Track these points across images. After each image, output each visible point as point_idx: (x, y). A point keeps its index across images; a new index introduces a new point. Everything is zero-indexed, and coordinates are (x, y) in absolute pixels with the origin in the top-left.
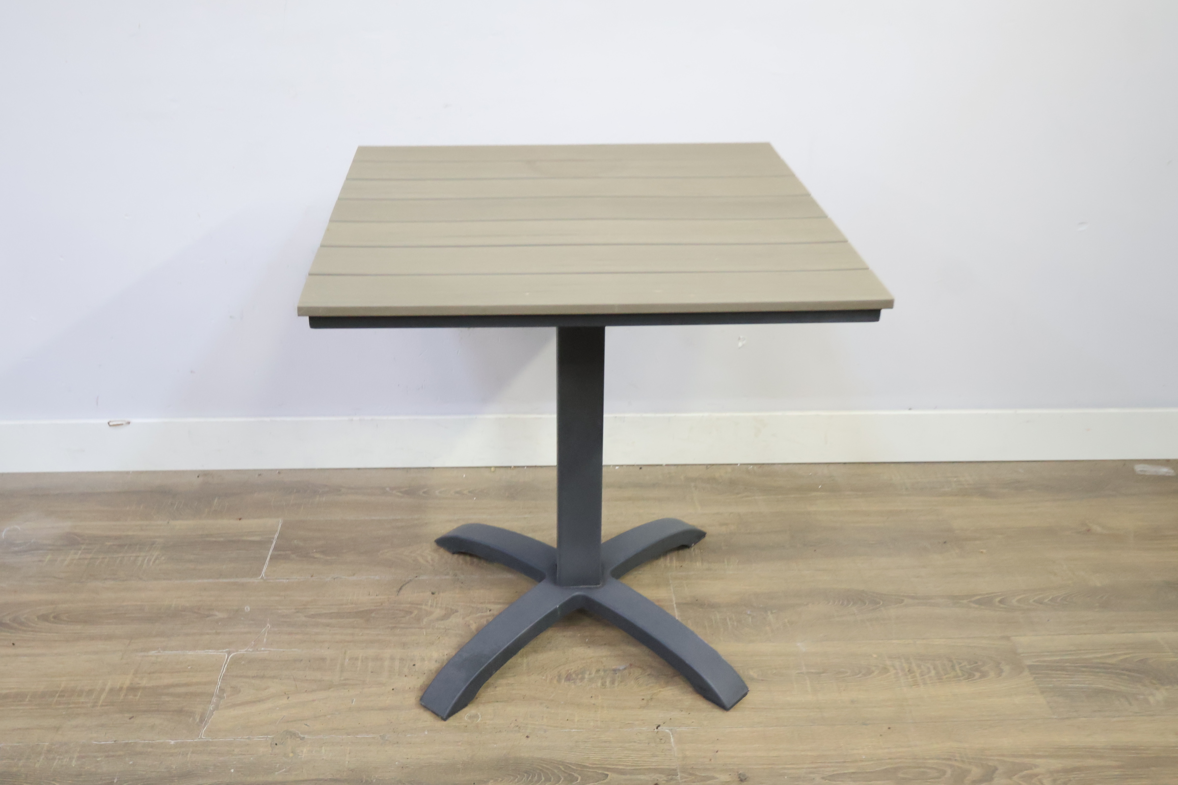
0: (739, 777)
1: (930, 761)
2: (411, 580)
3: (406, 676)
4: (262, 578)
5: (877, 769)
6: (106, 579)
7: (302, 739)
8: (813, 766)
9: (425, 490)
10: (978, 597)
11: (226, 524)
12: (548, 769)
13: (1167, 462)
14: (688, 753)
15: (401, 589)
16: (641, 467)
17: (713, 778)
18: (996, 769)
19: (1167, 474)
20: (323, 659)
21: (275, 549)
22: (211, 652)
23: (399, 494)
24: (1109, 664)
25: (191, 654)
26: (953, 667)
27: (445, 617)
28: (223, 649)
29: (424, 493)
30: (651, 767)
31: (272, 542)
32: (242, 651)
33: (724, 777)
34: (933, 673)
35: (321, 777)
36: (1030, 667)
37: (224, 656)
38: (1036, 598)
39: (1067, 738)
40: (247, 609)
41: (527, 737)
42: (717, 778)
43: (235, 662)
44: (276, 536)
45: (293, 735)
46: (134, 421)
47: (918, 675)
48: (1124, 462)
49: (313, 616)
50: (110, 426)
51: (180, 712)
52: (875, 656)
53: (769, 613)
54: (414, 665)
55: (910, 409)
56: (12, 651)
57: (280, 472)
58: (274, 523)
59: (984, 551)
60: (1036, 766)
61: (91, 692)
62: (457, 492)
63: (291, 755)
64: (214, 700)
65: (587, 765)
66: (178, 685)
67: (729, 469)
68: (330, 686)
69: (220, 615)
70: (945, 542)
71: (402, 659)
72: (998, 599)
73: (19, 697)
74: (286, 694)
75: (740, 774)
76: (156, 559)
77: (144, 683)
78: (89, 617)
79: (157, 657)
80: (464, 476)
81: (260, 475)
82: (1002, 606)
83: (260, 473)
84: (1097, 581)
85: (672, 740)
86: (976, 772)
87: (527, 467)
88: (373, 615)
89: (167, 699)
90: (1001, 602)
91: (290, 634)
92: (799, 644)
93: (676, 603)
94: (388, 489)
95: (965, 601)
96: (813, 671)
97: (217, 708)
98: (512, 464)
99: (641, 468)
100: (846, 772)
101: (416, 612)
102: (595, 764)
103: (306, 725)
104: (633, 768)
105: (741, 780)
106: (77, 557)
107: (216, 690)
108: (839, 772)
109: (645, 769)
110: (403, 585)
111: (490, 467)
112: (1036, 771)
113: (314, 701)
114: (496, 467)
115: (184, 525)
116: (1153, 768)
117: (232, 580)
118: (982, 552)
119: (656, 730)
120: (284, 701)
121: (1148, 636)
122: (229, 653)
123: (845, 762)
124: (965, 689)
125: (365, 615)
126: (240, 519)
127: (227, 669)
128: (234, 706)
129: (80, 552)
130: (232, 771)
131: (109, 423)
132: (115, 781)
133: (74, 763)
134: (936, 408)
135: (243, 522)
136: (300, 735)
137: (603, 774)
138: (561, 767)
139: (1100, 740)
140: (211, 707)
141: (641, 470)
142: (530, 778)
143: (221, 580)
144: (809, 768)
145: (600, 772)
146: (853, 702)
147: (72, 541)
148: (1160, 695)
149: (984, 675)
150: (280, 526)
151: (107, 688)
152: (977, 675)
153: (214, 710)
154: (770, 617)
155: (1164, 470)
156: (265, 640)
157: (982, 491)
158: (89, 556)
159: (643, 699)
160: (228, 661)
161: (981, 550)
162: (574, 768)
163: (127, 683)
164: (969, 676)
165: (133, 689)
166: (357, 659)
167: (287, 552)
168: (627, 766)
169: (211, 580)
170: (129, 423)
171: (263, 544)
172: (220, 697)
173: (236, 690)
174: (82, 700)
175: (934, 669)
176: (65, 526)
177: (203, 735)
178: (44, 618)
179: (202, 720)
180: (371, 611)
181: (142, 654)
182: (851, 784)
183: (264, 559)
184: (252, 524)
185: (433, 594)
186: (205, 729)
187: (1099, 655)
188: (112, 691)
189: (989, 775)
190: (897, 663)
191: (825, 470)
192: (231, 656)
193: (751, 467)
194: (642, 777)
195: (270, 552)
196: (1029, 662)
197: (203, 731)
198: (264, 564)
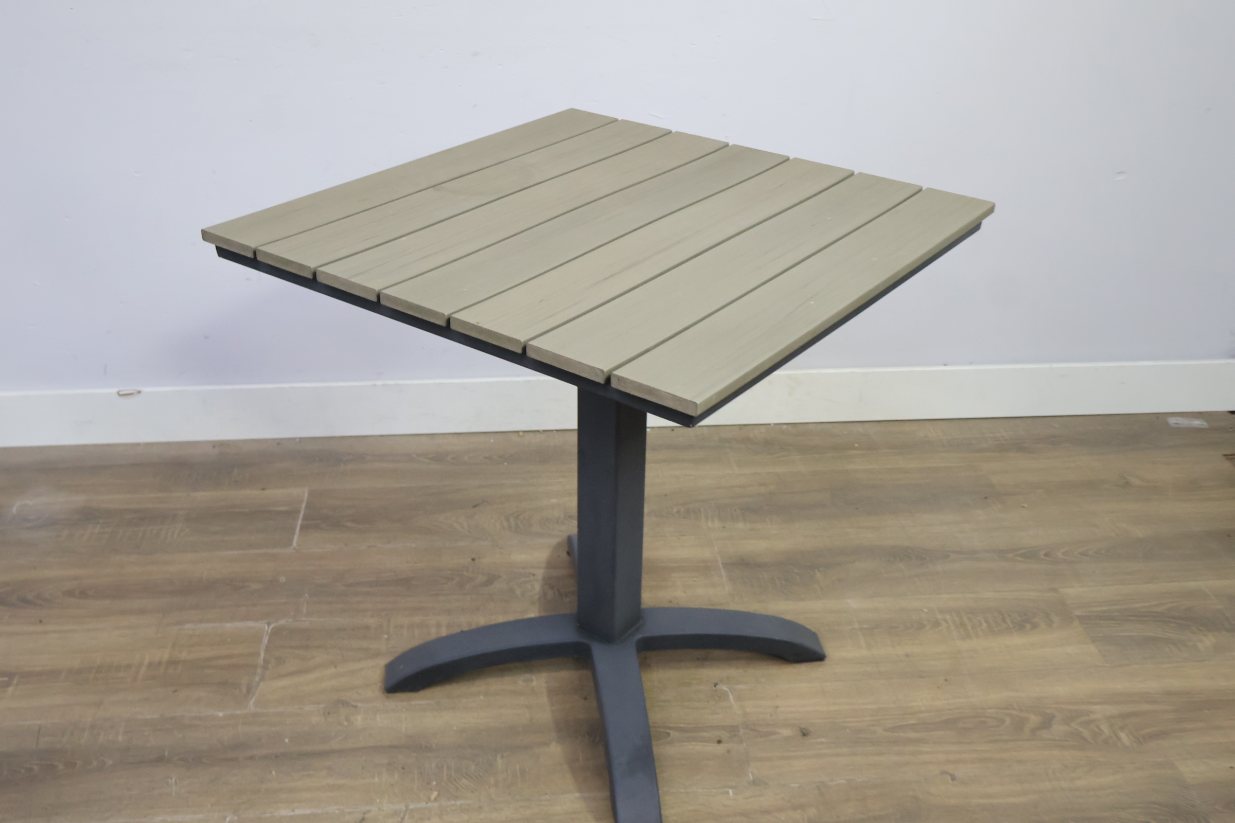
0: (802, 732)
1: (988, 711)
2: (449, 547)
4: (294, 548)
5: (937, 720)
6: (130, 553)
7: (356, 707)
8: (874, 718)
9: (453, 456)
10: (1022, 551)
11: (250, 494)
13: (1199, 415)
14: (748, 710)
15: (439, 555)
17: (775, 733)
18: (1053, 716)
19: (1201, 427)
20: (367, 628)
21: (305, 518)
22: (250, 624)
23: (427, 461)
24: (1157, 612)
25: (229, 626)
26: (1004, 620)
27: (489, 582)
28: (262, 619)
29: (453, 458)
30: (713, 725)
31: (299, 512)
32: (282, 622)
33: (786, 732)
34: (985, 625)
35: (378, 744)
36: (1079, 617)
37: (265, 627)
38: (1080, 550)
39: (1120, 685)
40: (282, 579)
42: (779, 733)
43: (276, 633)
44: (303, 506)
45: (345, 703)
46: (145, 390)
47: (970, 628)
48: (1157, 415)
49: (352, 585)
50: (120, 395)
51: (224, 684)
52: (926, 610)
53: (817, 571)
55: (945, 365)
56: (39, 628)
57: (301, 440)
58: (302, 493)
59: (1026, 505)
60: (1092, 712)
61: (129, 666)
62: (485, 458)
63: (346, 723)
64: (259, 671)
66: (219, 658)
67: (763, 429)
68: (378, 655)
69: (254, 586)
70: (986, 498)
72: (1042, 553)
73: (53, 674)
74: (333, 664)
75: (802, 728)
76: (180, 532)
77: (184, 656)
78: (118, 592)
79: (194, 630)
80: (492, 441)
81: (278, 444)
82: (1047, 558)
83: (279, 442)
84: (1139, 532)
85: (731, 697)
86: (1034, 719)
87: (557, 430)
88: (414, 582)
89: (210, 671)
90: (1046, 555)
91: (330, 603)
92: (849, 601)
93: (722, 564)
94: (414, 456)
95: (1011, 555)
96: (865, 626)
97: (263, 679)
98: (541, 428)
99: (673, 430)
100: (907, 723)
101: (457, 578)
102: (656, 723)
103: (356, 693)
104: (695, 725)
105: (804, 735)
106: (96, 531)
107: (261, 660)
108: (900, 724)
109: (707, 726)
110: (442, 552)
111: (518, 432)
112: (1093, 717)
114: (524, 432)
115: (204, 496)
117: (263, 551)
118: (1023, 507)
119: (714, 688)
120: (331, 671)
121: (1192, 585)
122: (269, 624)
123: (905, 714)
124: (1017, 640)
125: (405, 583)
126: (264, 489)
127: (269, 641)
128: (281, 676)
129: (98, 526)
130: (287, 740)
131: (118, 393)
133: (120, 738)
134: (971, 363)
135: (267, 492)
136: (352, 703)
137: (665, 732)
139: (1152, 685)
140: (257, 679)
143: (251, 551)
144: (868, 721)
145: (662, 730)
146: (907, 656)
147: (88, 515)
148: (1208, 641)
149: (1035, 626)
150: (306, 495)
151: (146, 662)
152: (1028, 626)
153: (260, 681)
154: (818, 575)
155: (1197, 423)
156: (305, 610)
157: (1019, 446)
158: (109, 530)
160: (269, 631)
161: (1023, 505)
163: (166, 657)
164: (1020, 627)
165: (173, 663)
166: (402, 627)
167: (317, 522)
168: (688, 724)
169: (240, 552)
170: (139, 392)
171: (292, 514)
172: (265, 668)
173: (280, 661)
174: (121, 675)
175: (986, 621)
176: (78, 500)
177: (251, 707)
178: (70, 593)
179: (248, 691)
180: (411, 579)
181: (178, 627)
182: (912, 735)
183: (293, 530)
184: (277, 493)
185: (473, 560)
186: (253, 700)
187: (1146, 604)
188: (150, 665)
189: (1047, 722)
190: (948, 617)
191: (860, 429)
192: (272, 626)
193: (785, 426)
194: (705, 734)
195: (300, 522)
196: (1078, 613)
197: (252, 702)
198: (294, 534)
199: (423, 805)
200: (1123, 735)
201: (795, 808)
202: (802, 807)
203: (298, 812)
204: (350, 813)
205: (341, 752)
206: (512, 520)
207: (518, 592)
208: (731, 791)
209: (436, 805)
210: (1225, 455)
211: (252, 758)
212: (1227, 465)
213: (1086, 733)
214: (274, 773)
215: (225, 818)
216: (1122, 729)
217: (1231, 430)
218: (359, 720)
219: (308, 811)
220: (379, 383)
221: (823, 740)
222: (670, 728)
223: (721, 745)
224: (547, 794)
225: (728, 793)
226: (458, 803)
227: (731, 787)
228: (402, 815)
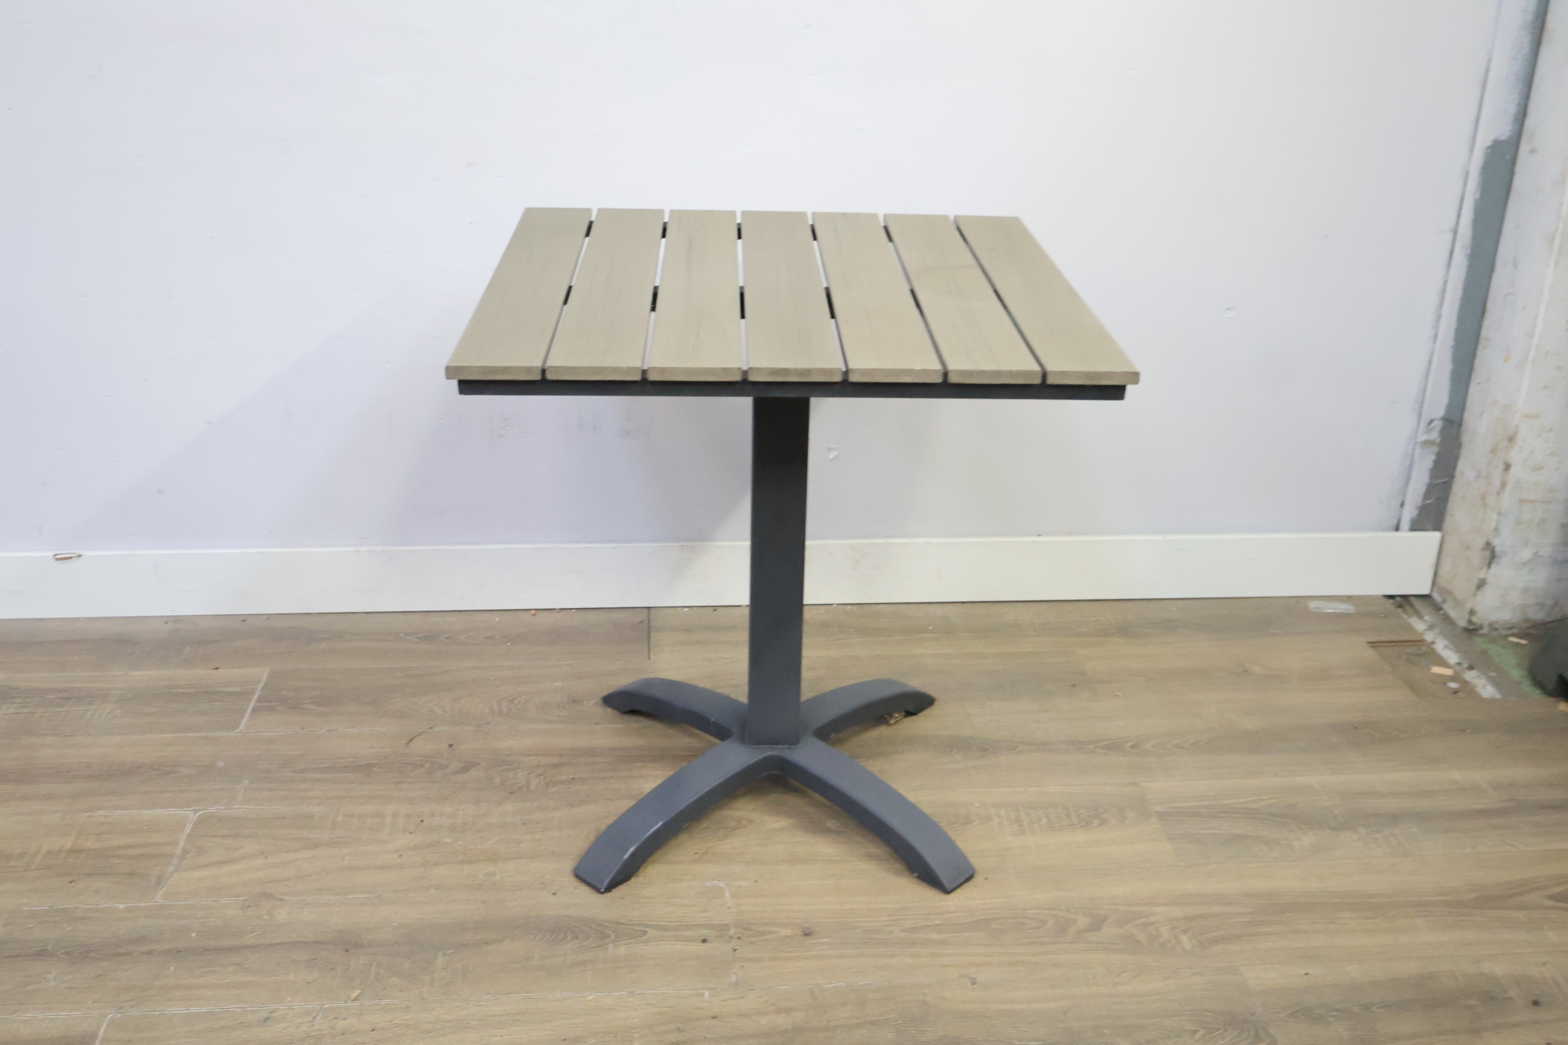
0: (804, 932)
1: (1030, 911)
2: (424, 732)
3: (411, 833)
4: (241, 732)
5: (967, 921)
6: (45, 735)
7: (281, 900)
8: (892, 918)
9: (447, 635)
10: (1106, 743)
11: (198, 674)
12: (576, 927)
13: (1348, 599)
14: (745, 908)
15: (411, 740)
16: (715, 608)
17: (772, 932)
18: (1106, 918)
19: (1346, 612)
20: (311, 817)
21: (259, 700)
22: (174, 811)
23: (415, 640)
24: (1251, 809)
25: (148, 814)
26: (1068, 815)
27: (465, 769)
28: (189, 807)
29: (447, 638)
30: (700, 923)
31: (254, 693)
32: (212, 810)
33: (786, 932)
34: (1044, 821)
35: (301, 939)
36: (1158, 813)
37: (191, 815)
38: (1175, 742)
39: (1193, 886)
40: (220, 764)
41: (554, 894)
42: (776, 933)
43: (201, 821)
44: (260, 686)
45: (269, 896)
46: (87, 553)
47: (1026, 824)
48: (1295, 599)
49: (301, 771)
50: (57, 559)
51: (131, 874)
52: (977, 804)
54: (422, 821)
55: (1039, 535)
57: (270, 616)
58: (261, 673)
59: (1120, 694)
60: (1154, 914)
61: (22, 855)
62: (486, 638)
63: (266, 917)
64: (175, 861)
65: (623, 921)
66: (129, 847)
67: (822, 610)
68: (316, 845)
69: (186, 771)
70: (1074, 685)
71: (408, 816)
72: (1129, 744)
74: (262, 853)
75: (805, 928)
76: (109, 713)
77: (90, 844)
78: (22, 776)
79: (106, 817)
80: (497, 620)
81: (243, 621)
82: (1133, 751)
83: (244, 618)
84: (1249, 723)
85: (727, 894)
86: (1083, 921)
87: (576, 609)
88: (375, 769)
89: (117, 861)
90: (1132, 747)
91: (272, 790)
94: (402, 635)
95: (1091, 747)
97: (177, 869)
98: (557, 607)
99: (715, 610)
100: (930, 924)
101: (428, 765)
102: (632, 921)
103: (286, 885)
104: (679, 924)
105: (806, 935)
106: (11, 711)
107: (179, 850)
108: (922, 924)
109: (692, 925)
110: (416, 736)
111: (530, 611)
112: (1152, 919)
113: (298, 860)
114: (537, 610)
115: (146, 676)
116: (1290, 914)
117: (203, 734)
118: (1116, 695)
119: (709, 885)
120: (261, 861)
121: (1301, 780)
122: (195, 811)
123: (929, 914)
124: (1080, 836)
125: (365, 769)
126: (217, 668)
127: (193, 829)
128: (199, 867)
129: (14, 706)
130: (193, 935)
131: (55, 556)
132: (50, 948)
134: (1069, 534)
135: (220, 671)
136: (278, 896)
137: (641, 931)
138: (592, 924)
139: (1231, 886)
140: (171, 868)
141: (715, 612)
142: (553, 937)
143: (190, 735)
144: (885, 921)
145: (638, 928)
148: (1306, 839)
149: (1103, 822)
150: (265, 675)
151: (44, 850)
152: (1096, 822)
153: (174, 872)
155: (1342, 608)
156: (240, 797)
157: (1124, 631)
158: (26, 710)
159: (696, 853)
160: (195, 819)
161: (1116, 693)
162: (606, 924)
163: (68, 843)
164: (1086, 824)
165: (75, 851)
166: (352, 816)
167: (273, 704)
168: (671, 922)
169: (176, 735)
170: (79, 556)
171: (245, 695)
172: (182, 858)
173: (201, 851)
174: (12, 863)
175: (1046, 817)
177: (159, 898)
179: (159, 882)
180: (373, 765)
181: (88, 814)
182: (935, 936)
183: (244, 711)
184: (231, 674)
185: (451, 746)
186: (162, 891)
187: (1241, 800)
188: (49, 853)
189: (1097, 925)
190: (1002, 812)
191: (939, 610)
192: (197, 815)
193: (850, 607)
194: (689, 933)
195: (252, 704)
196: (1158, 808)
197: (160, 894)
198: (243, 717)
199: (341, 1004)
200: (1184, 939)
201: (779, 1011)
202: (788, 1011)
203: (193, 1010)
204: (254, 1012)
205: (254, 948)
206: (504, 704)
207: (497, 780)
208: (707, 994)
209: (356, 1003)
210: (1369, 643)
211: (149, 953)
212: (1370, 653)
213: (1141, 936)
214: (172, 968)
215: (105, 1016)
216: (1185, 932)
217: (1382, 615)
218: (282, 914)
219: (205, 1010)
220: (364, 549)
221: (827, 940)
222: (649, 926)
223: (705, 944)
224: (489, 994)
225: (703, 995)
226: (383, 1002)
227: (709, 989)
228: (314, 1014)
